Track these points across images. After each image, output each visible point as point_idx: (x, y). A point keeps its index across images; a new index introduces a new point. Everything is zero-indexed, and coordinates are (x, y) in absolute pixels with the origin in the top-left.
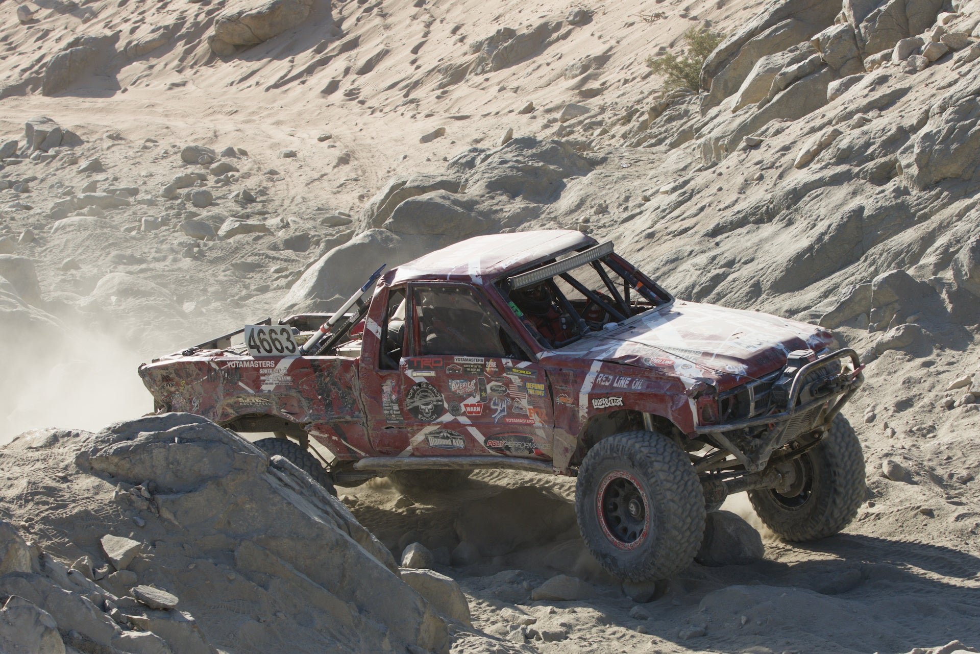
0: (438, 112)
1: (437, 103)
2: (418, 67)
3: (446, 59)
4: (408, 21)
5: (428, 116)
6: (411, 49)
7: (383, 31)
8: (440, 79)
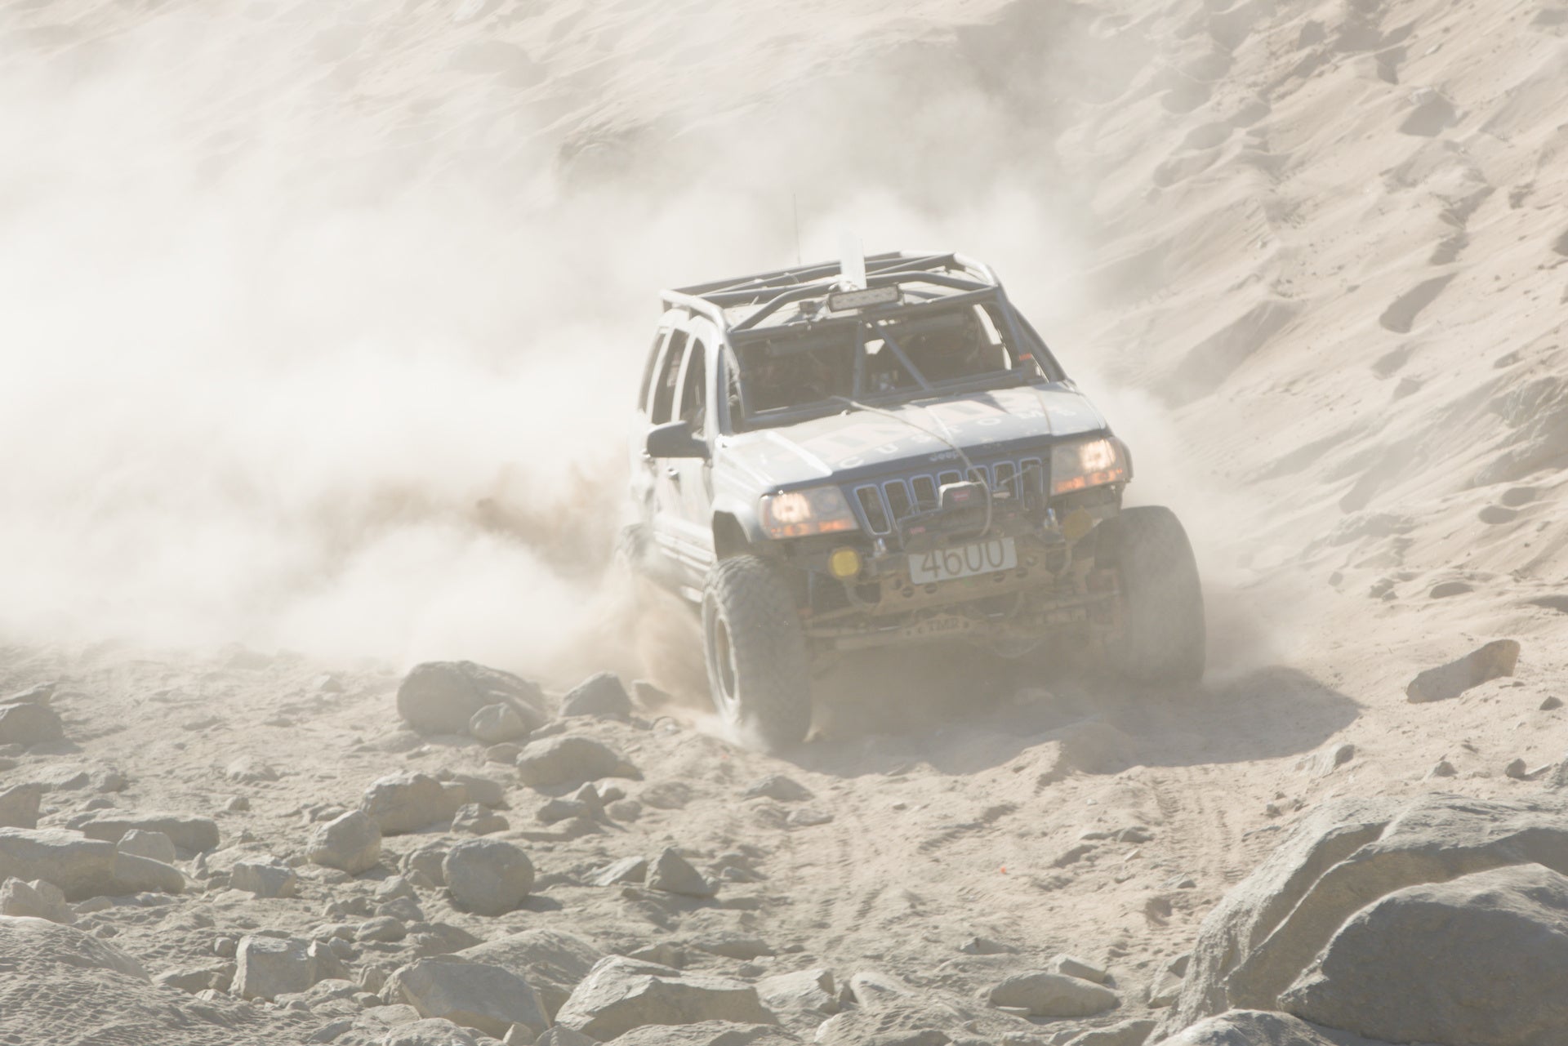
0: (1487, 578)
1: (1486, 538)
2: (1409, 387)
3: (1531, 359)
4: (1374, 192)
5: (1442, 591)
6: (1382, 306)
7: (1267, 227)
8: (1500, 439)
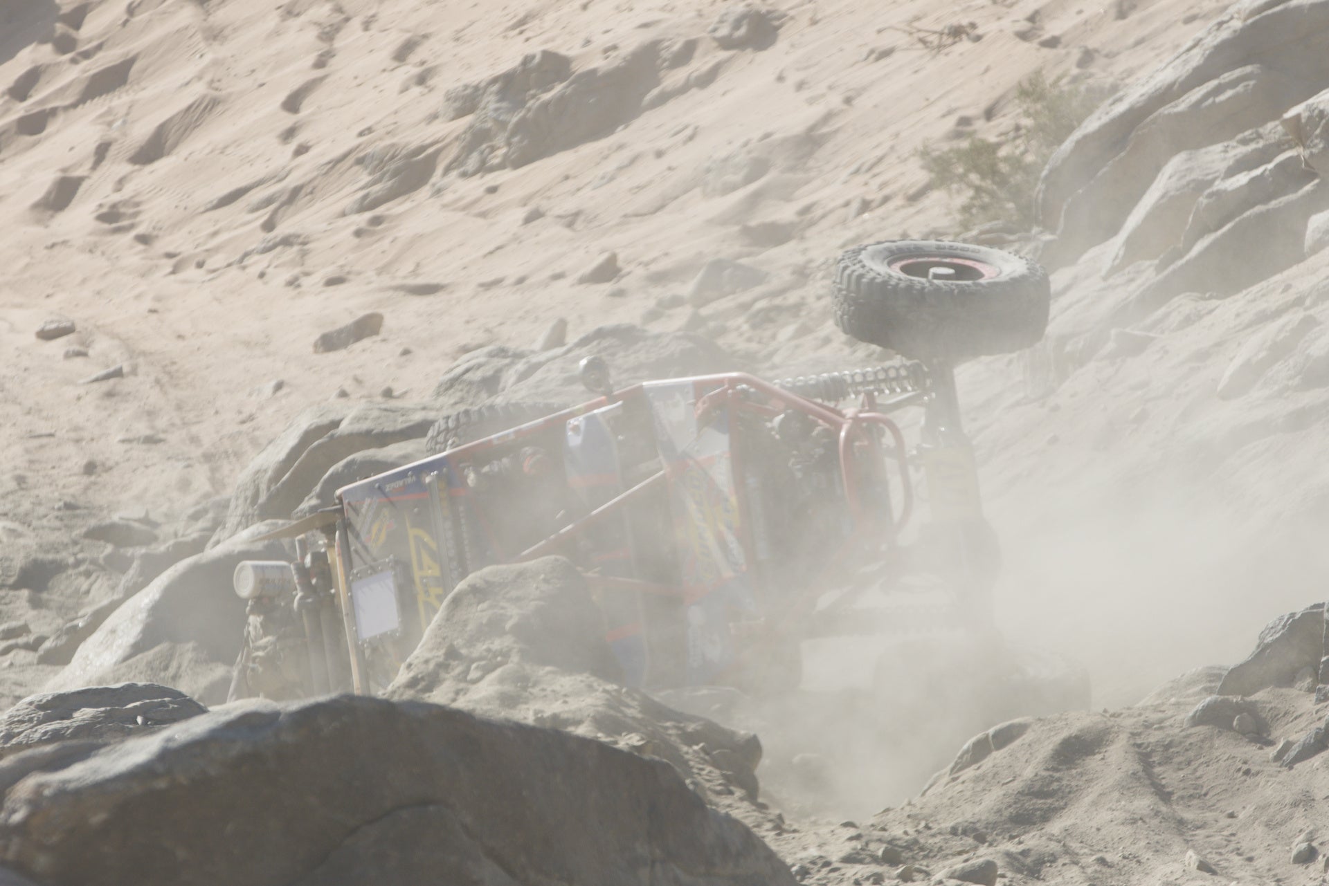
0: (359, 273)
1: (357, 248)
2: (301, 150)
3: (380, 131)
4: (273, 20)
5: (333, 282)
6: (282, 96)
7: (202, 45)
8: (362, 184)
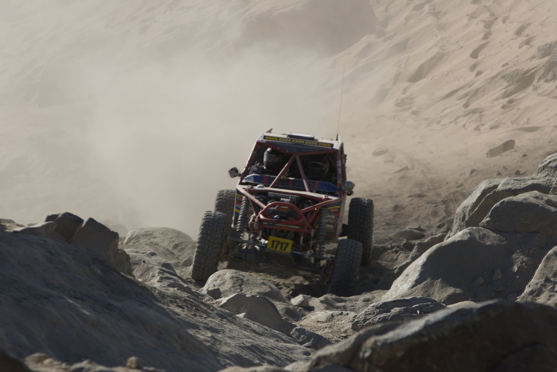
0: (504, 124)
1: (503, 113)
2: (479, 73)
3: (511, 64)
4: (465, 21)
5: (493, 128)
6: (470, 52)
7: (437, 32)
8: (504, 86)
